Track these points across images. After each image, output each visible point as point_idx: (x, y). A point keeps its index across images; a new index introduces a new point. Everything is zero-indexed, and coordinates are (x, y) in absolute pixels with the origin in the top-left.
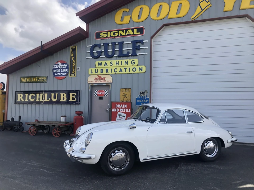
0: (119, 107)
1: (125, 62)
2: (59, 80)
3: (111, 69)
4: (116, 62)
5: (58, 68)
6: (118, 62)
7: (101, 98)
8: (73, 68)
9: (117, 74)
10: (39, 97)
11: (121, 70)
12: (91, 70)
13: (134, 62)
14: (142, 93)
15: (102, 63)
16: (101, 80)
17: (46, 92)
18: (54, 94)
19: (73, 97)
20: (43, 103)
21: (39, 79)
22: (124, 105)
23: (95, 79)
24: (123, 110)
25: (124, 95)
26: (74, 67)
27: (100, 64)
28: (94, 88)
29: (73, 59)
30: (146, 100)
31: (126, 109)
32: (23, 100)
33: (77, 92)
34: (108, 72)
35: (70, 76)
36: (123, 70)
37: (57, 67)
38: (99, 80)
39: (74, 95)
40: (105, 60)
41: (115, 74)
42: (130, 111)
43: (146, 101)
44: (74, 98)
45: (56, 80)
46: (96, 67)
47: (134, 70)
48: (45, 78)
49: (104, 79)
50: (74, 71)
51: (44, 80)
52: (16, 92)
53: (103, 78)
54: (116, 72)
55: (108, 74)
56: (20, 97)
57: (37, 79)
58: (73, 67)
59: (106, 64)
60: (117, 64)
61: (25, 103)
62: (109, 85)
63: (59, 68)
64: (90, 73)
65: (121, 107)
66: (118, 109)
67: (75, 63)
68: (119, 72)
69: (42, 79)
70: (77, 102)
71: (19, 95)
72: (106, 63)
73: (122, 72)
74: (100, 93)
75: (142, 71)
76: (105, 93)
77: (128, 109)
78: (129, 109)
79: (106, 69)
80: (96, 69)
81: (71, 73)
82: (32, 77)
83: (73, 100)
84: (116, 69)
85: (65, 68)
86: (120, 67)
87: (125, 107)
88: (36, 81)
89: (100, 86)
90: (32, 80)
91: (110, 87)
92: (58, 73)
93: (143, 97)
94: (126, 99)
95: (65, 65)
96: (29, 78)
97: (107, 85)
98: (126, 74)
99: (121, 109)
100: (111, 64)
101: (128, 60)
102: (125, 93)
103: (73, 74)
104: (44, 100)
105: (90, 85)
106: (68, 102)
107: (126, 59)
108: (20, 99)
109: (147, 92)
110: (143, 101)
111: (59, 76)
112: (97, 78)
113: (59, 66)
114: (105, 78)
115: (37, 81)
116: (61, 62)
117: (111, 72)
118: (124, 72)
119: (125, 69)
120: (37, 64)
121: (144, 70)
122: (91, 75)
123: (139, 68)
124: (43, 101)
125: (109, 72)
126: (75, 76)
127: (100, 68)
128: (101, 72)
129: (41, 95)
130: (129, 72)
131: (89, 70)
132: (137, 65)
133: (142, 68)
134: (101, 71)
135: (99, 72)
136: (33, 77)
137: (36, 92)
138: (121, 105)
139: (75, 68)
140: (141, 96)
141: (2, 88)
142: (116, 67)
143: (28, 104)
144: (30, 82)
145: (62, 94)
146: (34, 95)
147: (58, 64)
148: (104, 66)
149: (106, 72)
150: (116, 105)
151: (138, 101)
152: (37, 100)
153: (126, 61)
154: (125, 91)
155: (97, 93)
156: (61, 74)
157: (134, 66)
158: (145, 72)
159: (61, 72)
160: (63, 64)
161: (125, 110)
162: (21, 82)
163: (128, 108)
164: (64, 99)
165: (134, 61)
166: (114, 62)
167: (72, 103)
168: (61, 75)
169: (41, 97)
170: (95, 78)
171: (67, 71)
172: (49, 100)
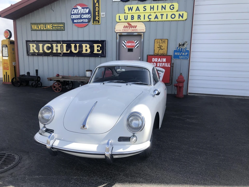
0: (156, 61)
1: (162, 6)
2: (79, 28)
3: (144, 15)
4: (151, 6)
5: (77, 13)
6: (153, 6)
7: (130, 50)
8: (97, 14)
9: (151, 21)
10: (57, 48)
11: (156, 17)
12: (119, 16)
13: (173, 7)
14: (181, 45)
15: (133, 7)
16: (131, 29)
17: (64, 42)
18: (74, 45)
19: (98, 48)
20: (61, 55)
21: (54, 27)
22: (162, 59)
23: (124, 28)
24: (161, 65)
25: (159, 46)
26: (98, 12)
27: (130, 9)
28: (123, 38)
29: (96, 2)
30: (185, 52)
31: (165, 63)
32: (37, 51)
33: (103, 43)
34: (140, 19)
35: (93, 24)
36: (159, 17)
37: (75, 11)
38: (128, 29)
39: (99, 46)
40: (137, 4)
41: (150, 21)
42: (169, 66)
43: (185, 54)
44: (99, 50)
45: (75, 28)
46: (125, 13)
47: (173, 16)
48: (61, 25)
49: (135, 28)
50: (98, 17)
51: (61, 27)
52: (27, 41)
53: (134, 26)
54: (151, 19)
55: (141, 22)
56: (33, 48)
57: (51, 26)
58: (96, 12)
59: (138, 9)
60: (152, 9)
61: (39, 54)
62: (141, 35)
63: (79, 13)
64: (118, 20)
65: (158, 61)
66: (155, 63)
67: (99, 7)
68: (155, 19)
69: (59, 27)
70: (103, 55)
71: (31, 45)
72: (138, 7)
73: (158, 19)
74: (130, 44)
75: (183, 18)
76: (135, 43)
77: (167, 64)
78: (169, 64)
79: (138, 15)
80: (126, 15)
81: (94, 20)
82: (45, 24)
83: (97, 51)
84: (151, 15)
85: (87, 14)
86: (155, 13)
87: (163, 61)
88: (50, 29)
89: (130, 35)
90: (45, 27)
91: (143, 37)
92: (78, 19)
93: (182, 49)
94: (161, 52)
95: (86, 9)
96: (42, 25)
97: (139, 35)
98: (162, 21)
99: (159, 63)
100: (145, 10)
101: (166, 4)
102: (161, 44)
103: (97, 20)
104: (63, 52)
105: (118, 34)
106: (92, 54)
107: (163, 3)
108: (33, 50)
109: (187, 43)
110: (182, 54)
111: (79, 23)
112: (126, 26)
113: (78, 10)
114: (136, 26)
115: (52, 29)
116: (80, 5)
117: (144, 19)
118: (160, 19)
119: (162, 15)
120: (50, 6)
121: (185, 17)
122: (119, 22)
123: (180, 15)
124: (61, 53)
125: (142, 19)
126: (100, 23)
127: (130, 13)
128: (132, 19)
129: (59, 45)
130: (167, 20)
131: (117, 16)
132: (177, 11)
133: (183, 14)
134: (132, 17)
135: (129, 19)
136: (47, 24)
137: (51, 42)
138: (159, 59)
139: (99, 14)
140: (179, 49)
141: (9, 37)
142: (150, 13)
143: (43, 56)
144: (43, 30)
145: (84, 45)
146: (50, 45)
147: (77, 8)
148: (136, 11)
149: (138, 19)
150: (153, 59)
151: (176, 54)
152: (55, 51)
153: (164, 5)
154: (160, 42)
155: (126, 44)
156: (82, 20)
157: (173, 12)
158: (186, 20)
159: (81, 18)
160: (84, 8)
161: (163, 65)
162: (32, 30)
163: (167, 62)
164: (86, 50)
165: (173, 5)
166: (148, 6)
167: (97, 55)
168: (82, 22)
169: (59, 48)
170: (125, 26)
171: (89, 17)
172: (69, 52)
